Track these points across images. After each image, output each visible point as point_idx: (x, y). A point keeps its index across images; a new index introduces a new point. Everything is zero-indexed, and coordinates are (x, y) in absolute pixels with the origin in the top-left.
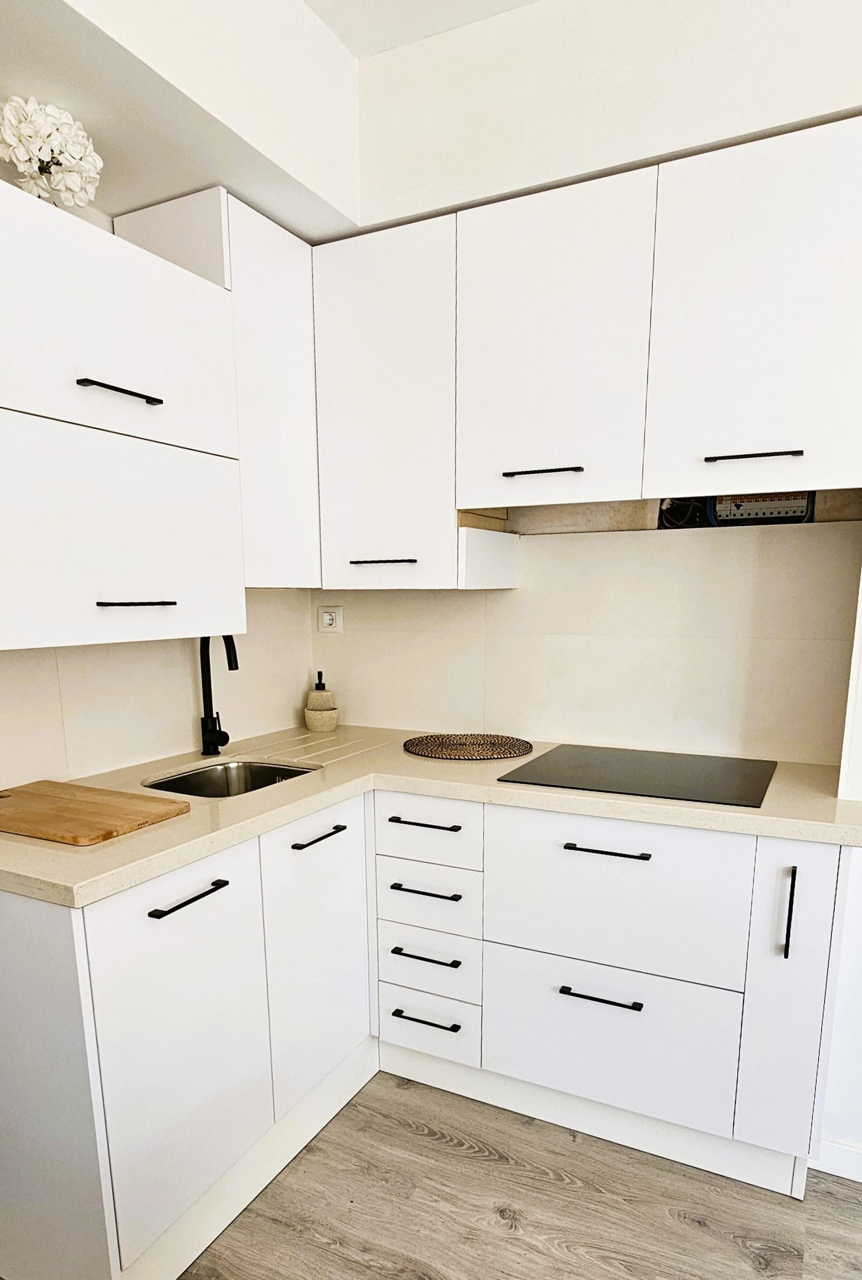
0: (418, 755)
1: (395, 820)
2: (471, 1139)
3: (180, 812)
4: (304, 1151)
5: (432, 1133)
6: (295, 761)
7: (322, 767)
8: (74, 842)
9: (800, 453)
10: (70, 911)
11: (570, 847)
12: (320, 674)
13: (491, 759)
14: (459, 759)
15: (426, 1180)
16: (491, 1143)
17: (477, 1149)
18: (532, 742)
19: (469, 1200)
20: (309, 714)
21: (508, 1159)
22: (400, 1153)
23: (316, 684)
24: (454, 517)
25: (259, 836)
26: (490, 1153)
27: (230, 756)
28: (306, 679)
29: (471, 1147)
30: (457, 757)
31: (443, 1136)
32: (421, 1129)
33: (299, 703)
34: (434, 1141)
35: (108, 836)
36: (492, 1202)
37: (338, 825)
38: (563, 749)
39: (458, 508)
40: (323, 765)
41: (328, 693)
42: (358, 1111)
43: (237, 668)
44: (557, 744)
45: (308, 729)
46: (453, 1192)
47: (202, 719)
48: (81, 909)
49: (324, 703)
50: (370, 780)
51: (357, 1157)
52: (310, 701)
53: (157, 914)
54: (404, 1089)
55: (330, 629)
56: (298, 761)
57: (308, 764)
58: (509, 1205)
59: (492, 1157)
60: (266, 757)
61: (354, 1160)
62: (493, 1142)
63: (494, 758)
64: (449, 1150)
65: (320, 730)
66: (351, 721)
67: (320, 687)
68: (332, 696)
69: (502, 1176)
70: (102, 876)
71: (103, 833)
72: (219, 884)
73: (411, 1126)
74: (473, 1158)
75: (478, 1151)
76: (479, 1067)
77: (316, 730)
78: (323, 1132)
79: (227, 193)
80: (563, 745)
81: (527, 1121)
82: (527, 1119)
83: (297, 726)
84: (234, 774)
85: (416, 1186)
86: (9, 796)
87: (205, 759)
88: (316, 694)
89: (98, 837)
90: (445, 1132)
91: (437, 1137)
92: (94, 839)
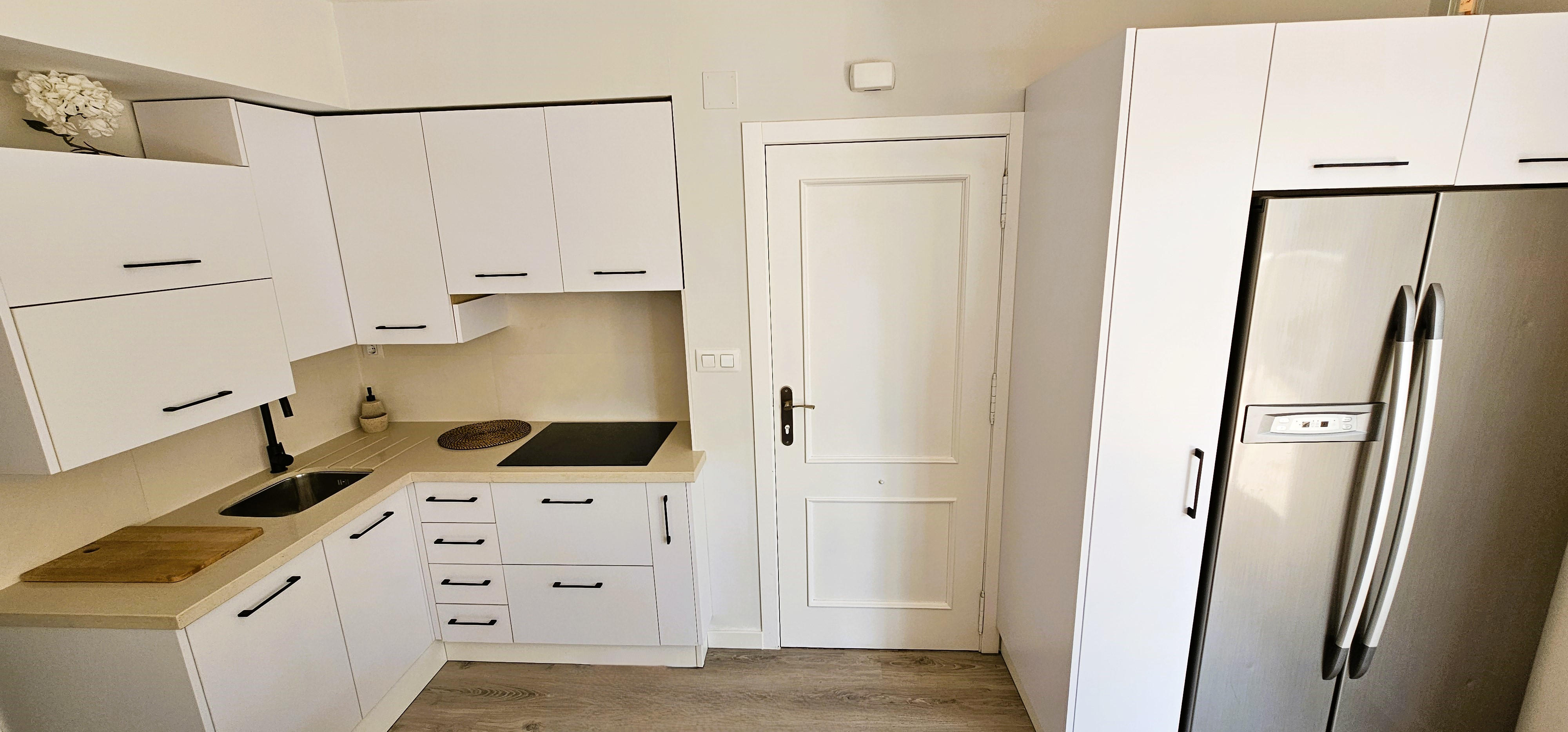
0: (447, 448)
1: (431, 499)
2: (511, 688)
3: (255, 536)
4: (391, 730)
5: (484, 692)
6: (351, 467)
7: (373, 471)
8: (169, 580)
9: (644, 272)
10: (175, 634)
11: (546, 501)
12: (369, 389)
13: (499, 445)
14: (476, 448)
15: (479, 723)
16: (525, 687)
17: (515, 693)
18: (530, 422)
19: (507, 727)
20: (363, 421)
21: (534, 694)
22: (461, 711)
23: (367, 397)
24: (448, 300)
25: (322, 541)
26: (523, 693)
27: (296, 470)
28: (357, 395)
29: (511, 693)
30: (474, 448)
31: (492, 692)
32: (477, 692)
33: (355, 411)
34: (485, 697)
35: (197, 569)
36: (521, 723)
37: (387, 512)
38: (554, 426)
39: (450, 293)
40: (373, 469)
41: (378, 403)
42: (432, 693)
43: (292, 415)
44: (550, 422)
45: (364, 432)
46: (498, 725)
47: (267, 447)
48: (184, 629)
49: (376, 410)
50: (409, 477)
51: (429, 723)
52: (363, 410)
53: (245, 614)
54: (466, 668)
55: (373, 356)
56: (353, 468)
57: (362, 469)
58: (533, 722)
59: (524, 696)
60: (327, 467)
61: (427, 725)
62: (526, 686)
63: (501, 444)
64: (495, 699)
65: (374, 432)
66: (400, 418)
67: (371, 398)
68: (383, 403)
69: (530, 705)
70: (197, 603)
71: (193, 569)
72: (293, 580)
73: (469, 692)
74: (512, 700)
75: (515, 695)
76: (512, 642)
77: (371, 432)
78: (405, 714)
79: (235, 101)
80: (553, 424)
81: (549, 667)
82: (550, 665)
83: (356, 428)
84: (300, 483)
85: (471, 729)
86: (99, 549)
87: (274, 477)
88: (369, 407)
89: (189, 573)
90: (492, 689)
91: (487, 694)
92: (185, 576)
